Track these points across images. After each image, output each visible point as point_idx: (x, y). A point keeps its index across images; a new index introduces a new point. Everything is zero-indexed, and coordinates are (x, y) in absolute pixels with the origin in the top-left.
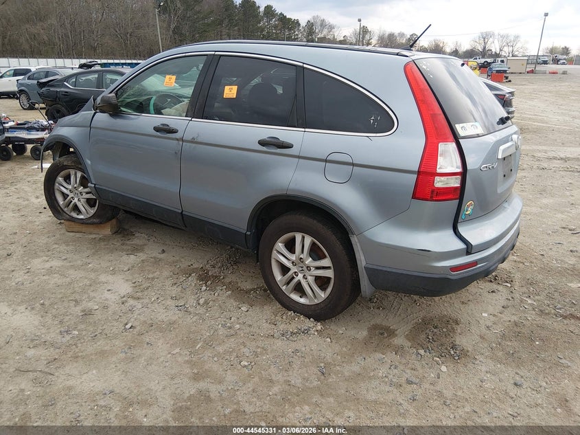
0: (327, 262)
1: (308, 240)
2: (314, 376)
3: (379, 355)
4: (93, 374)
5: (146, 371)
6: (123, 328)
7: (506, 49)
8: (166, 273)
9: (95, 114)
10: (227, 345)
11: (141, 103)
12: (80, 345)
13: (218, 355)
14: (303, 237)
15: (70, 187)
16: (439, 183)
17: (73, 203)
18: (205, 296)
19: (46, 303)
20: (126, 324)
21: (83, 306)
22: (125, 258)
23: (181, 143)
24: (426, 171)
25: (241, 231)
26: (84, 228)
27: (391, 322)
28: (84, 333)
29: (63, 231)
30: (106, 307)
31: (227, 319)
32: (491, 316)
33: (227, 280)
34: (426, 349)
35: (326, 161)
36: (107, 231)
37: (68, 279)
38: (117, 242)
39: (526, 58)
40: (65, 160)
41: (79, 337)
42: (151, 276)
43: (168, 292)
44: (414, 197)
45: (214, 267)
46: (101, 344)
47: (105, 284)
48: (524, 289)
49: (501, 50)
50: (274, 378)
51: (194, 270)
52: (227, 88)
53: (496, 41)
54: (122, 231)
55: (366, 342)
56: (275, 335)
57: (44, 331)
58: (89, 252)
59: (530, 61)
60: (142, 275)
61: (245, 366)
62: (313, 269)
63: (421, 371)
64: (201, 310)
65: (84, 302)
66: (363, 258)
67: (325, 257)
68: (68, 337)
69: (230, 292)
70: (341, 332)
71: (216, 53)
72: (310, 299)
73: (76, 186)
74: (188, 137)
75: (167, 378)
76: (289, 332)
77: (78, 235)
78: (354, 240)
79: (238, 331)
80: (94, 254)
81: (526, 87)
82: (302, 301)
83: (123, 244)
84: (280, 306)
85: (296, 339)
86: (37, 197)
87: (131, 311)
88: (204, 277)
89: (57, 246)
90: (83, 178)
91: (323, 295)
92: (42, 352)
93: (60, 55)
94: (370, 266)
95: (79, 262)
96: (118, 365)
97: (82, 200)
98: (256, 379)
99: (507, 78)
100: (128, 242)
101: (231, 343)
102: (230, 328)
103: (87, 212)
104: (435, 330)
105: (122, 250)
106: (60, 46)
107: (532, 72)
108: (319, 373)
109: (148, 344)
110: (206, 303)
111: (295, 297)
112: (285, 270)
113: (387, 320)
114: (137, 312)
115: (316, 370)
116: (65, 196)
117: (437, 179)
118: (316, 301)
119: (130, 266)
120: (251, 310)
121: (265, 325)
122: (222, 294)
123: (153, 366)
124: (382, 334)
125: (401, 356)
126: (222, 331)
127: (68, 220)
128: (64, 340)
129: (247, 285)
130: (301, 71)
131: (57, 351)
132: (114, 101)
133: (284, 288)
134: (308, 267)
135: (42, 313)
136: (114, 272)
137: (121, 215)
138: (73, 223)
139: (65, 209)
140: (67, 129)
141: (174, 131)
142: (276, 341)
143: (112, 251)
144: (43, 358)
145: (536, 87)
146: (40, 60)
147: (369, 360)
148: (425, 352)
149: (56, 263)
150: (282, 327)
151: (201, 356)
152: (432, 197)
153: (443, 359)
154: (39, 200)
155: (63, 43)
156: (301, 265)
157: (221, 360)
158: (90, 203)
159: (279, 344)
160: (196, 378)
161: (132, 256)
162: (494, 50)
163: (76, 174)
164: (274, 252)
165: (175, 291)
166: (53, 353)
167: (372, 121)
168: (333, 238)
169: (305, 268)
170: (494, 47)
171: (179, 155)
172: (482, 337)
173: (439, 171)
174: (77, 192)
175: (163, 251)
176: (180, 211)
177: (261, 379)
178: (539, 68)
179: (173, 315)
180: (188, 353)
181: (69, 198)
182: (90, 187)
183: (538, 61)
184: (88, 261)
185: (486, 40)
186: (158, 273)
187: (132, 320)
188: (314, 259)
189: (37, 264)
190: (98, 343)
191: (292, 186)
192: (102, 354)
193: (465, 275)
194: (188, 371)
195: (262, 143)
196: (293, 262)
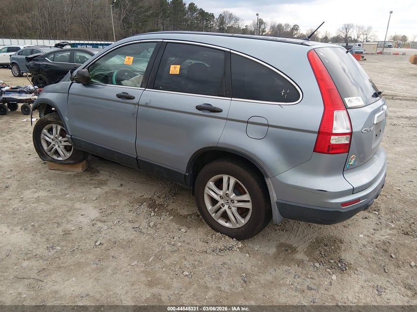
0: (247, 197)
1: (233, 181)
2: (238, 284)
3: (286, 267)
4: (73, 281)
5: (112, 279)
6: (94, 245)
7: (362, 36)
8: (124, 202)
9: (72, 84)
10: (172, 259)
11: (106, 76)
12: (62, 258)
13: (165, 266)
14: (229, 178)
15: (52, 137)
16: (334, 140)
17: (54, 149)
18: (154, 220)
19: (35, 225)
20: (96, 242)
21: (64, 227)
22: (93, 189)
23: (137, 106)
24: (325, 131)
25: (182, 172)
26: (62, 167)
27: (293, 241)
28: (65, 248)
29: (47, 169)
30: (81, 228)
31: (171, 238)
32: (366, 237)
33: (170, 208)
34: (320, 263)
35: (248, 122)
36: (79, 169)
37: (51, 206)
38: (86, 178)
39: (377, 43)
40: (48, 117)
41: (62, 252)
42: (113, 204)
43: (126, 217)
44: (315, 151)
45: (160, 198)
46: (78, 256)
47: (79, 211)
48: (388, 216)
49: (358, 37)
50: (208, 285)
51: (145, 200)
52: (172, 67)
53: (355, 31)
54: (90, 170)
55: (276, 257)
56: (208, 251)
57: (34, 247)
58: (66, 186)
59: (379, 45)
60: (106, 203)
61: (186, 275)
62: (236, 202)
63: (318, 280)
64: (152, 231)
65: (64, 224)
66: (275, 195)
67: (245, 193)
68: (53, 252)
69: (172, 217)
70: (257, 249)
71: (164, 40)
72: (233, 224)
73: (56, 136)
74: (142, 102)
75: (128, 284)
76: (218, 249)
77: (58, 172)
78: (269, 182)
79: (180, 248)
80: (70, 187)
81: (377, 64)
82: (227, 225)
83: (91, 180)
84: (210, 228)
85: (223, 254)
86: (27, 143)
87: (100, 231)
88: (153, 205)
89: (42, 180)
90: (62, 130)
91: (243, 222)
92: (33, 263)
93: (41, 37)
94: (280, 201)
95: (59, 193)
96: (91, 274)
97: (61, 146)
98: (195, 286)
99: (363, 57)
100: (95, 178)
101: (175, 257)
102: (174, 245)
103: (64, 155)
104: (326, 248)
105: (91, 184)
106: (41, 30)
107: (381, 53)
108: (242, 281)
109: (113, 257)
110: (155, 225)
111: (222, 222)
112: (214, 202)
113: (290, 239)
114: (104, 232)
115: (240, 279)
116: (48, 143)
117: (332, 137)
118: (238, 226)
119: (97, 196)
120: (188, 231)
121: (201, 243)
122: (166, 219)
123: (117, 275)
124: (287, 250)
125: (302, 268)
126: (168, 248)
127: (51, 161)
128: (50, 254)
129: (184, 212)
130: (228, 55)
131: (45, 262)
132: (87, 74)
133: (213, 215)
134: (232, 200)
135: (33, 232)
136: (85, 201)
137: (90, 158)
138: (54, 163)
139: (49, 153)
140: (50, 94)
141: (132, 98)
142: (209, 256)
143: (83, 185)
144: (35, 268)
145: (383, 64)
146: (26, 40)
147: (279, 271)
148: (320, 264)
149: (42, 194)
150: (213, 245)
151: (153, 267)
152: (328, 151)
153: (333, 270)
154: (28, 145)
155: (43, 29)
156: (227, 198)
157: (168, 271)
158: (67, 149)
159: (211, 258)
160: (151, 284)
161: (98, 189)
162: (353, 37)
163: (57, 127)
164: (207, 189)
165: (131, 216)
166: (41, 264)
167: (283, 93)
168: (252, 180)
169: (230, 201)
170: (353, 34)
171: (136, 116)
172: (360, 253)
173: (334, 132)
174: (57, 141)
175: (122, 185)
176: (136, 157)
177: (198, 285)
178: (386, 50)
179: (131, 235)
180: (144, 265)
181: (51, 145)
182: (68, 137)
183: (385, 45)
184: (66, 192)
185: (348, 30)
186: (118, 202)
187: (101, 238)
188: (237, 195)
189: (28, 194)
190: (76, 257)
191: (221, 140)
192: (79, 265)
193: (352, 209)
194: (144, 279)
195: (199, 108)
196: (221, 196)
